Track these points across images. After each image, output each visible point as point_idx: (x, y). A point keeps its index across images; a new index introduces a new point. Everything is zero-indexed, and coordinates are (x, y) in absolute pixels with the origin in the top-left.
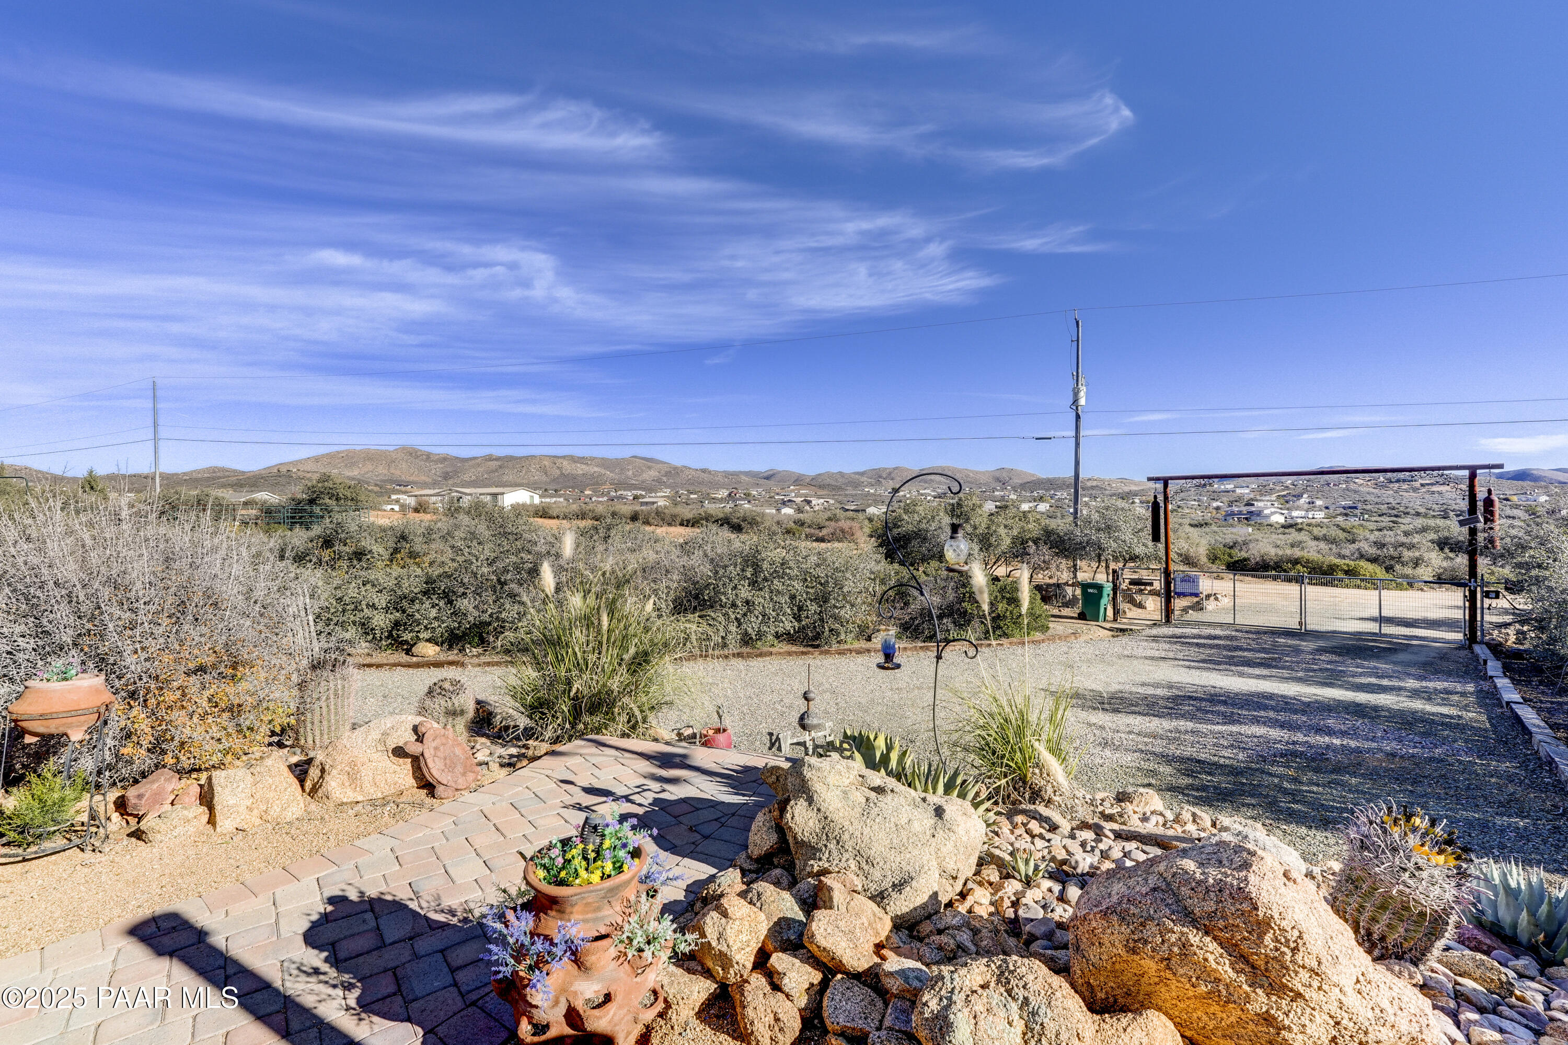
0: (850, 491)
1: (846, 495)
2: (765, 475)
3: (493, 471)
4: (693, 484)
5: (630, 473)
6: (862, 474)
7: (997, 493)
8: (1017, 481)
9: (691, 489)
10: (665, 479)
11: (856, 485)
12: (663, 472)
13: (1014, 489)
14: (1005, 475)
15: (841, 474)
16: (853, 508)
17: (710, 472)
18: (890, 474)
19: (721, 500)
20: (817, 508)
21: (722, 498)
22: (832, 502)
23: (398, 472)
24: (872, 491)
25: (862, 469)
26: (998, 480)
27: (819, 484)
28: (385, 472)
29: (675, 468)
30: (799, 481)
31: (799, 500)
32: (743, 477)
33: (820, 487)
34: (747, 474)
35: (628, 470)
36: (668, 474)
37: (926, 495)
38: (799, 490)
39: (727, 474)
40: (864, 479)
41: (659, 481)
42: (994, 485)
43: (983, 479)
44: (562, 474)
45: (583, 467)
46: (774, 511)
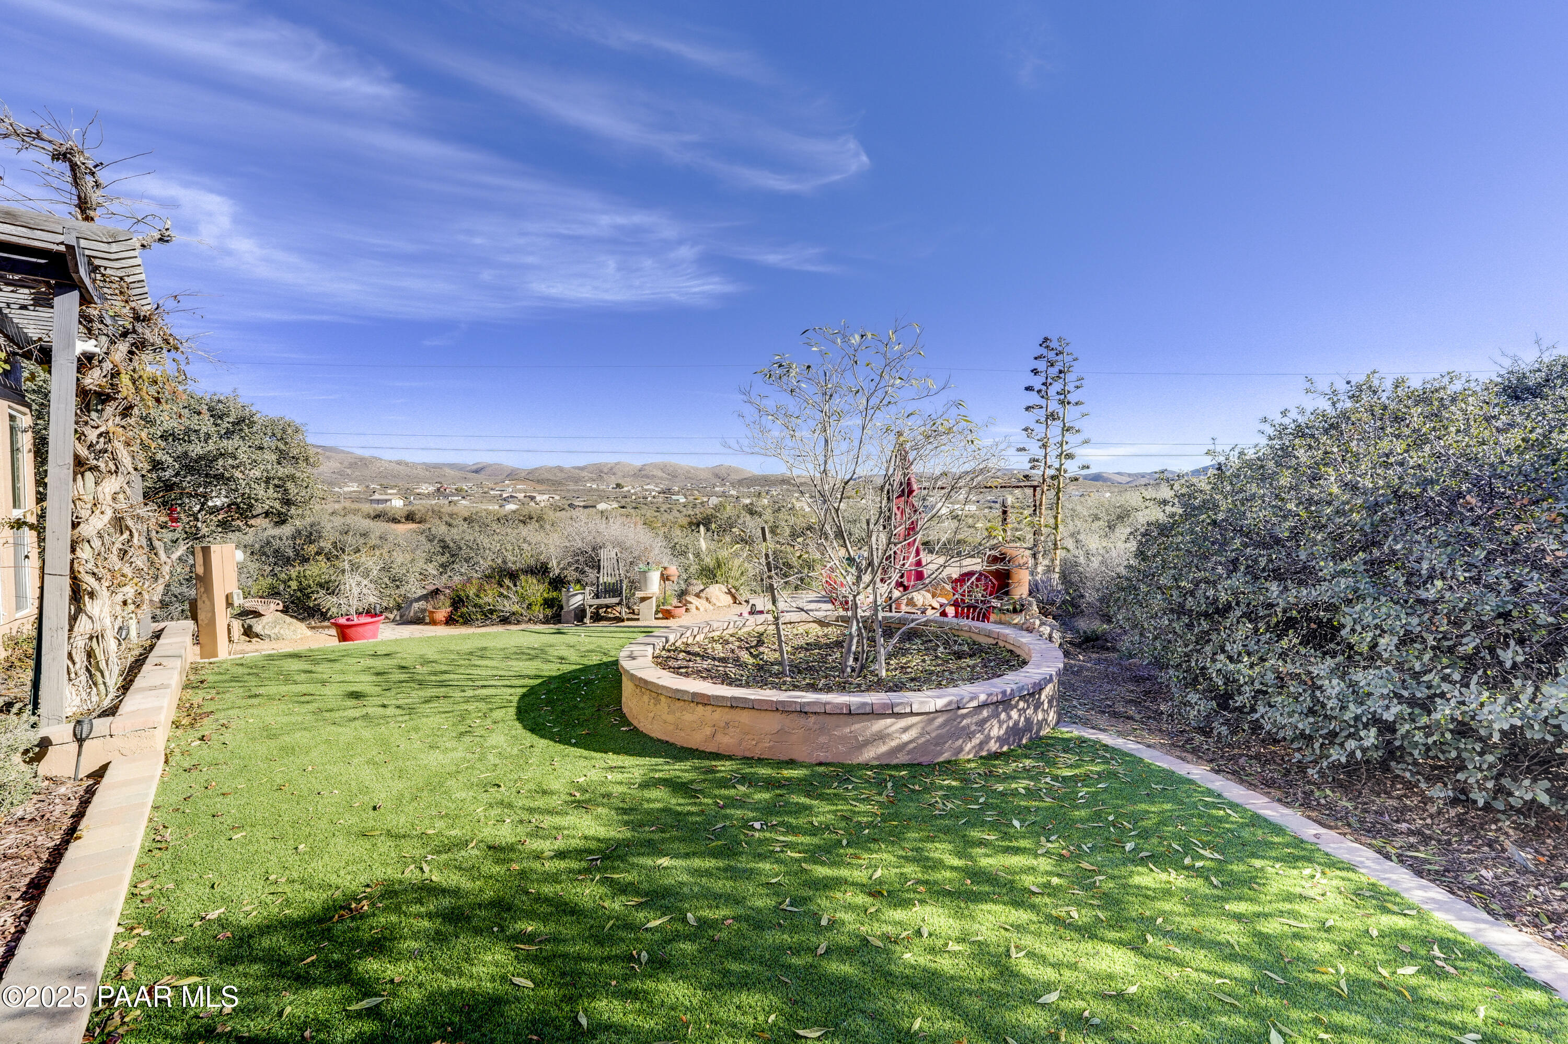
0: (572, 486)
1: (569, 491)
2: (474, 468)
4: (386, 477)
6: (582, 469)
7: (717, 489)
8: (735, 477)
9: (384, 482)
10: (349, 471)
11: (577, 480)
12: (346, 464)
13: (733, 485)
14: (723, 473)
15: (561, 469)
16: (582, 504)
17: (407, 464)
18: (611, 469)
19: (428, 496)
20: (542, 504)
21: (429, 494)
22: (557, 498)
24: (594, 486)
25: (582, 464)
26: (717, 476)
27: (537, 478)
29: (362, 459)
30: (513, 475)
31: (521, 496)
32: (448, 471)
33: (538, 481)
34: (452, 466)
36: (352, 465)
37: (650, 491)
38: (515, 485)
39: (428, 467)
40: (585, 474)
41: (341, 473)
42: (715, 480)
43: (703, 475)
46: (497, 507)
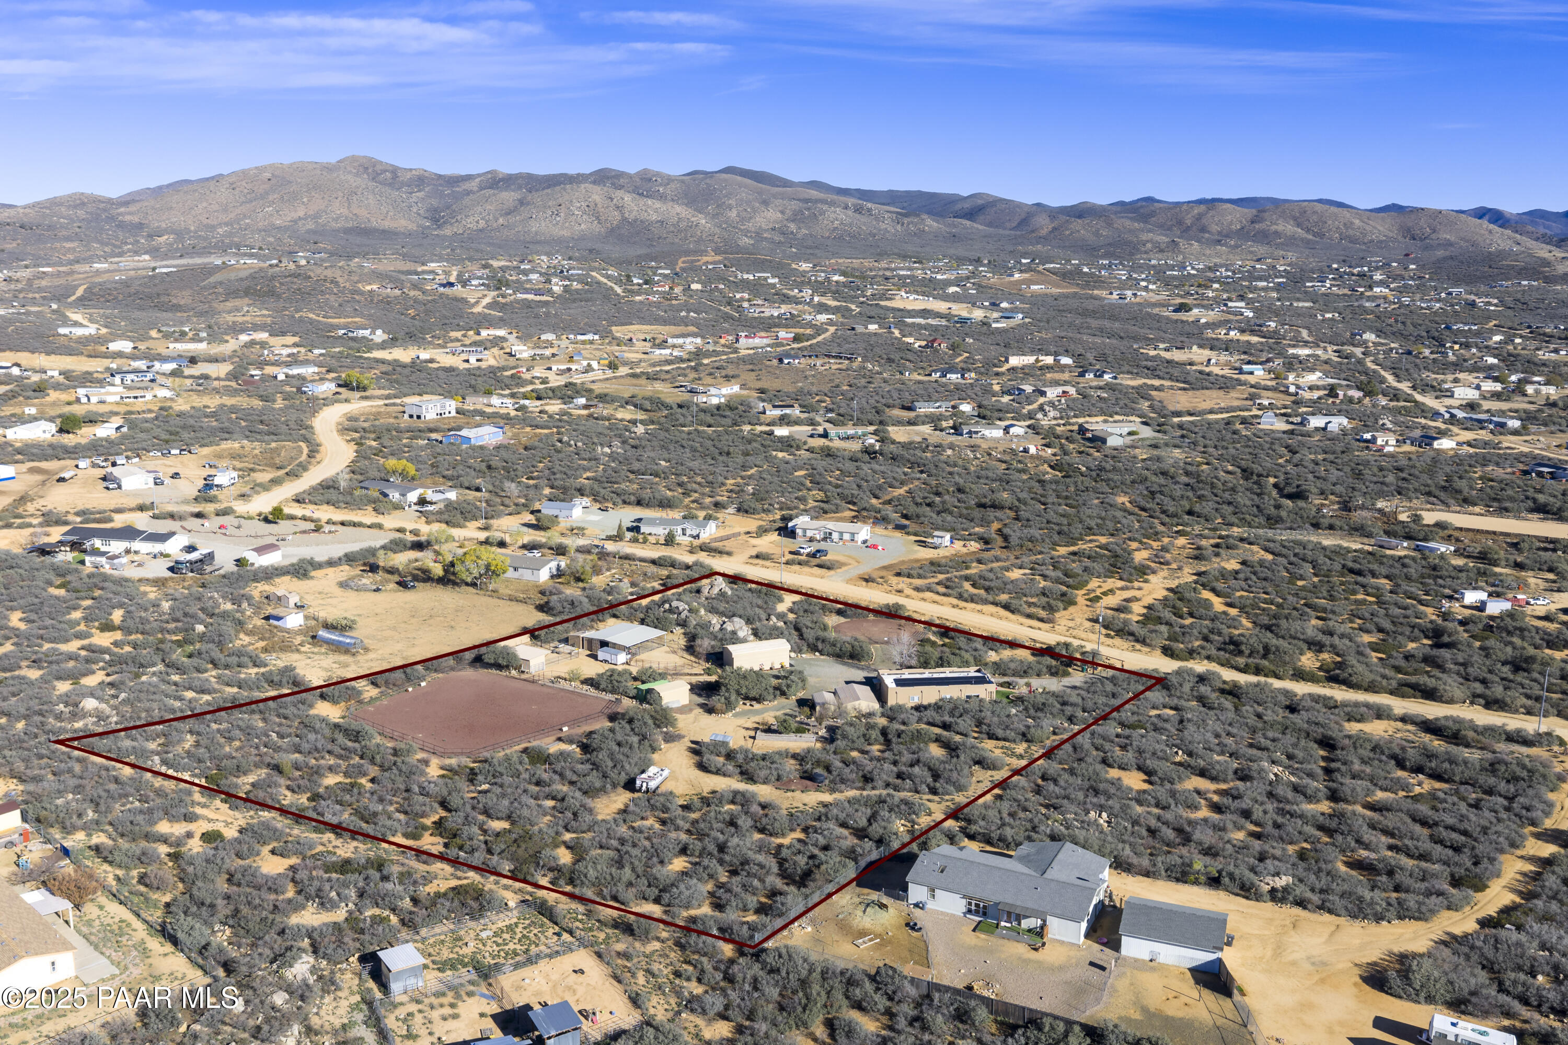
3: (509, 213)
5: (733, 214)
23: (363, 213)
28: (345, 211)
35: (730, 208)
44: (624, 219)
45: (658, 205)
